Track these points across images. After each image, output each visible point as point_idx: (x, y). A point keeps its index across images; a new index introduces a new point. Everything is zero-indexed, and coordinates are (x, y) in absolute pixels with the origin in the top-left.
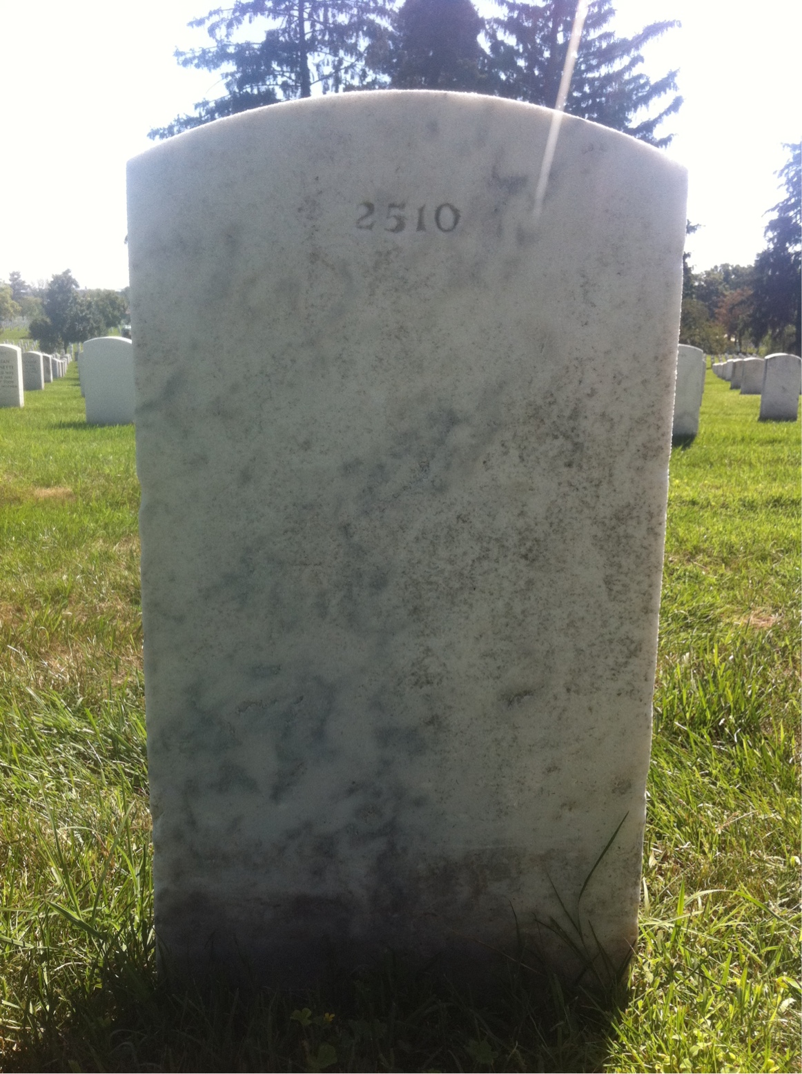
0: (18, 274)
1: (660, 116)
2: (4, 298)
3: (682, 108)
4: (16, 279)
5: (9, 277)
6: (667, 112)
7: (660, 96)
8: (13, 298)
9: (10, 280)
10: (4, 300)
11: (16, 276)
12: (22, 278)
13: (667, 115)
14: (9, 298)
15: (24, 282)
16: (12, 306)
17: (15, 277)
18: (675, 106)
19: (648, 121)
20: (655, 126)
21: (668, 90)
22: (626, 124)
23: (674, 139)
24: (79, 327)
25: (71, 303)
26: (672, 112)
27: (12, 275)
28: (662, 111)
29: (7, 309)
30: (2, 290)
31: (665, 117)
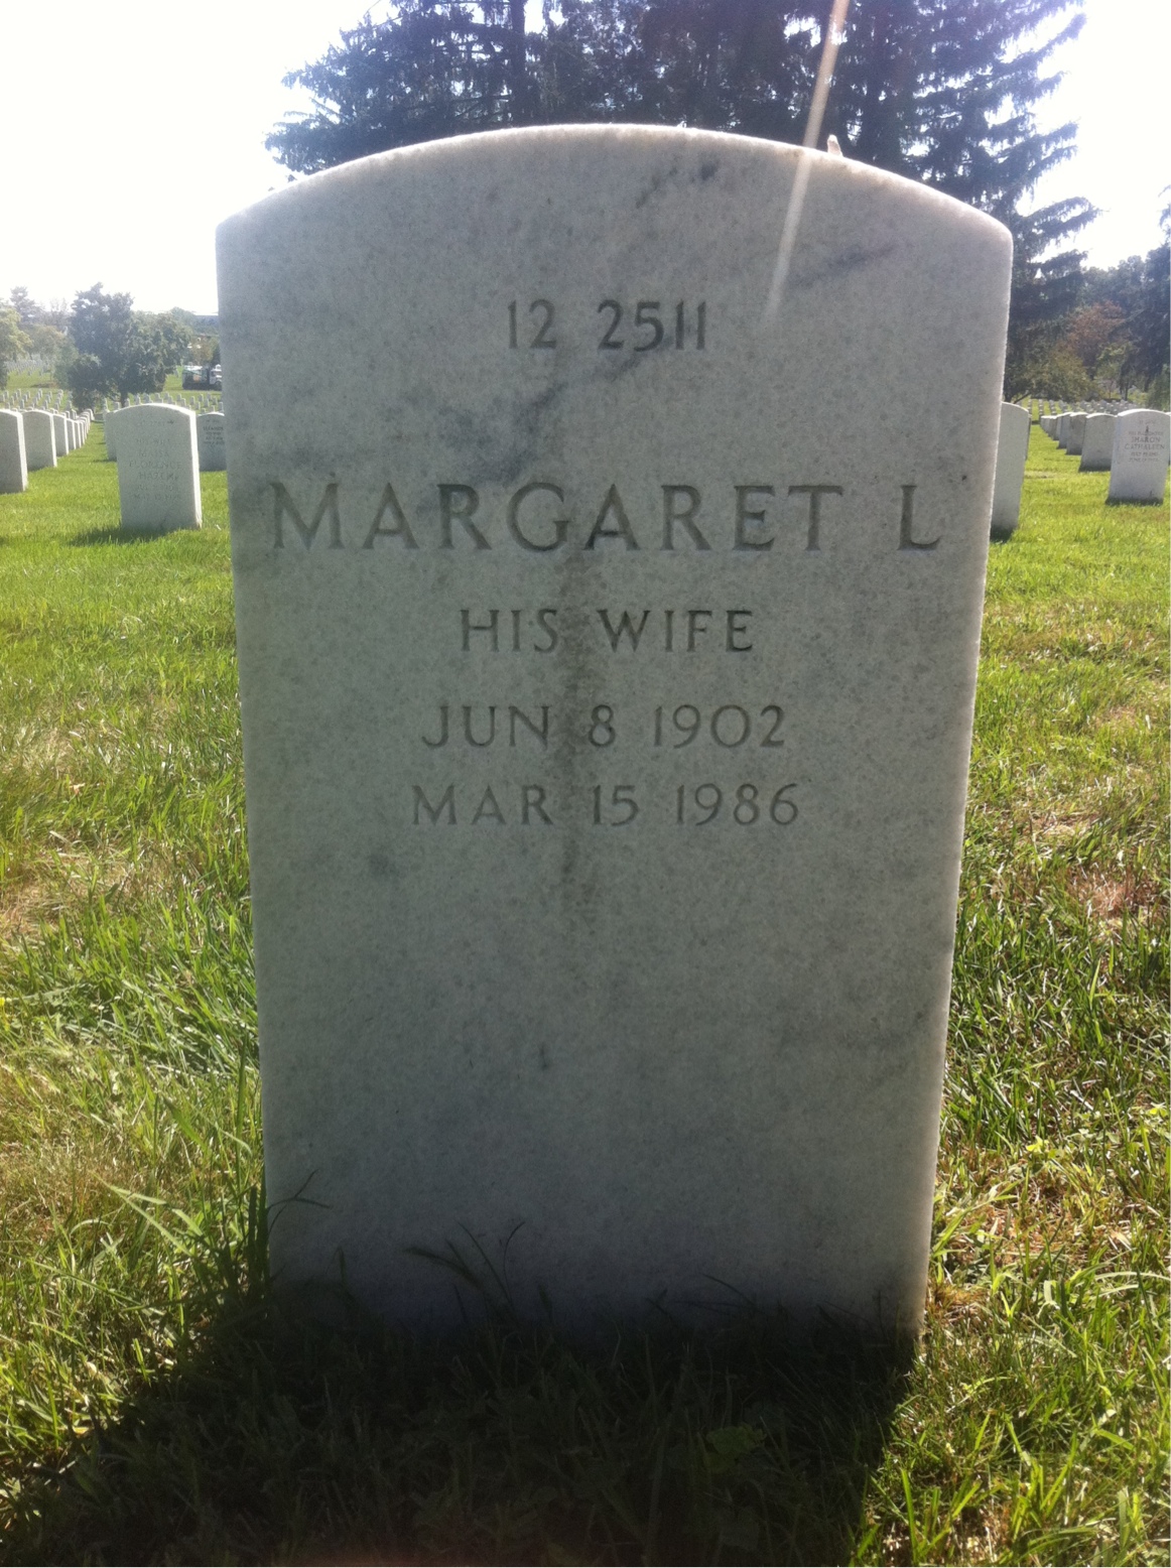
0: (23, 291)
1: (1050, 46)
2: (8, 327)
3: (1083, 32)
4: (21, 298)
5: (11, 295)
6: (1060, 39)
7: (1054, 15)
8: (20, 327)
9: (13, 300)
10: (7, 329)
11: (21, 294)
12: (30, 297)
13: (1060, 43)
14: (15, 328)
15: (33, 303)
16: (20, 338)
17: (19, 295)
18: (1073, 30)
19: (1029, 53)
20: (1041, 60)
21: (1067, 4)
22: (997, 57)
23: (1064, 80)
24: (143, 370)
25: (130, 334)
26: (1069, 39)
27: (15, 292)
28: (1053, 37)
29: (13, 344)
30: (4, 315)
31: (1056, 47)
